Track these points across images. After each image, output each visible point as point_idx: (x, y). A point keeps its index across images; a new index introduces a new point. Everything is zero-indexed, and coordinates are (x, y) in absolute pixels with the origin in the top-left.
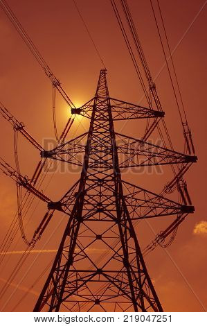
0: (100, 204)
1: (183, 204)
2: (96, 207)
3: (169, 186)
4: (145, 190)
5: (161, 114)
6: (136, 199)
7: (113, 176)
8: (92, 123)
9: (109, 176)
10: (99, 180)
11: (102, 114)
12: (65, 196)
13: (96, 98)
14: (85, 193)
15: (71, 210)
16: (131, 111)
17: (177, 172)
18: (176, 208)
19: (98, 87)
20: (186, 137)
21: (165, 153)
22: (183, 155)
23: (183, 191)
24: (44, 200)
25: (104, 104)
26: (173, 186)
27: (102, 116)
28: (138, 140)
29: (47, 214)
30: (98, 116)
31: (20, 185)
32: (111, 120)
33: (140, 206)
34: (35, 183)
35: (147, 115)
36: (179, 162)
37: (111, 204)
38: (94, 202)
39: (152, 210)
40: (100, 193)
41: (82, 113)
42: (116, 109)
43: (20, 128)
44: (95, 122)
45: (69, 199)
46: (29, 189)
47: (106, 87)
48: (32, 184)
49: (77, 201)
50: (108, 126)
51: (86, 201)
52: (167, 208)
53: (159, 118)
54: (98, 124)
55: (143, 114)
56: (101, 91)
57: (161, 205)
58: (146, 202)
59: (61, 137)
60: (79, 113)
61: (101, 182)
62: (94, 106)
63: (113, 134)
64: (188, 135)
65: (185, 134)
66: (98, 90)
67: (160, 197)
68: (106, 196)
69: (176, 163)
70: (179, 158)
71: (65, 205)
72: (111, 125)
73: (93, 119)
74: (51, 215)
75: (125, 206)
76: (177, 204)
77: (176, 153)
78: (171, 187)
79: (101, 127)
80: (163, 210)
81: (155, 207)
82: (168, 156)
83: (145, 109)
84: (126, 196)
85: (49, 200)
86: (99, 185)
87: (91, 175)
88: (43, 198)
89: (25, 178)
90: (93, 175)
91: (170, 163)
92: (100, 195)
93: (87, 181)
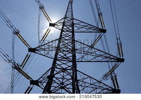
0: (62, 83)
1: (114, 88)
2: (59, 85)
3: (106, 76)
4: (91, 77)
5: (104, 31)
6: (85, 83)
7: (72, 67)
8: (61, 33)
9: (69, 67)
10: (63, 69)
11: (68, 28)
12: (41, 77)
13: (65, 18)
14: (54, 76)
15: (45, 86)
16: (86, 27)
17: (111, 68)
18: (109, 90)
19: (67, 11)
20: (118, 47)
21: (104, 55)
22: (115, 57)
23: (114, 80)
24: (28, 79)
25: (70, 22)
26: (108, 76)
27: (68, 29)
28: (89, 46)
29: (29, 87)
30: (65, 29)
31: (14, 68)
32: (73, 32)
33: (87, 87)
34: (23, 67)
35: (96, 31)
36: (113, 61)
37: (70, 84)
38: (59, 82)
39: (94, 90)
40: (63, 77)
41: (56, 26)
42: (77, 25)
43: (17, 33)
44: (63, 33)
45: (44, 79)
46: (19, 71)
47: (72, 12)
48: (21, 68)
49: (48, 81)
50: (71, 36)
51: (54, 81)
52: (104, 89)
53: (103, 33)
54: (65, 34)
55: (93, 30)
56: (69, 13)
57: (100, 87)
58: (91, 84)
59: (42, 40)
60: (54, 26)
61: (64, 70)
62: (64, 23)
63: (73, 41)
64: (120, 46)
65: (118, 45)
66: (66, 13)
67: (100, 82)
68: (67, 79)
69: (111, 62)
70: (113, 59)
71: (41, 83)
72: (73, 35)
73: (62, 31)
74: (32, 88)
75: (78, 86)
76: (110, 87)
77: (112, 55)
78: (107, 76)
79: (67, 36)
80: (101, 90)
81: (96, 88)
82: (106, 57)
83: (95, 27)
84: (79, 80)
85: (31, 79)
86: (63, 72)
87: (58, 65)
88: (28, 77)
89: (17, 64)
90: (59, 65)
91: (107, 61)
92: (63, 78)
93: (55, 69)
